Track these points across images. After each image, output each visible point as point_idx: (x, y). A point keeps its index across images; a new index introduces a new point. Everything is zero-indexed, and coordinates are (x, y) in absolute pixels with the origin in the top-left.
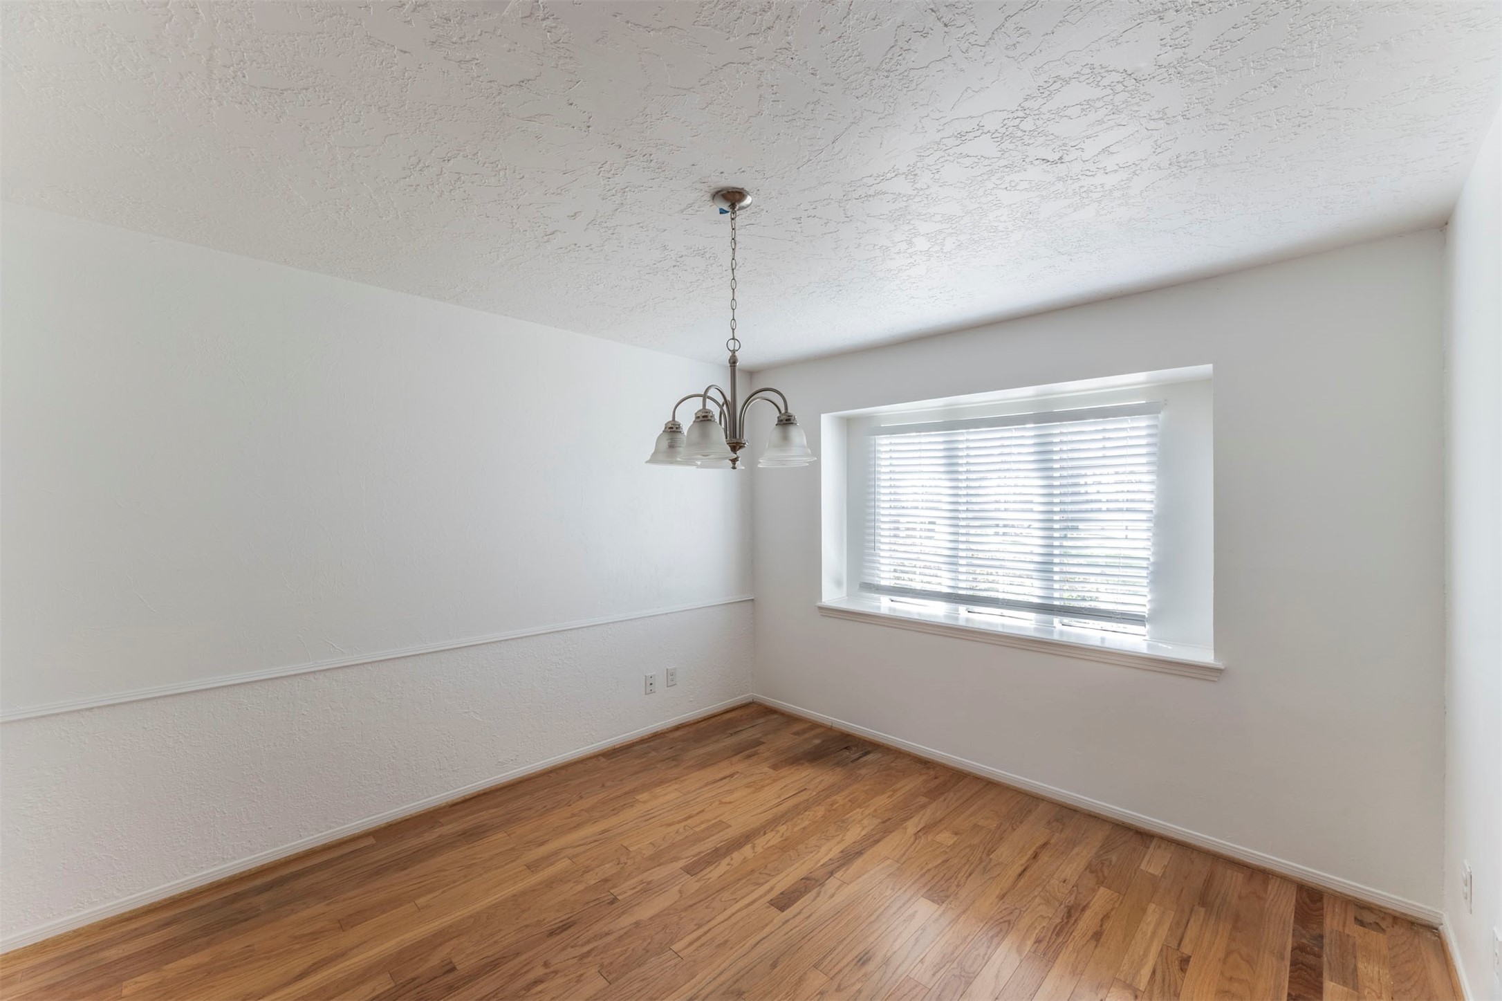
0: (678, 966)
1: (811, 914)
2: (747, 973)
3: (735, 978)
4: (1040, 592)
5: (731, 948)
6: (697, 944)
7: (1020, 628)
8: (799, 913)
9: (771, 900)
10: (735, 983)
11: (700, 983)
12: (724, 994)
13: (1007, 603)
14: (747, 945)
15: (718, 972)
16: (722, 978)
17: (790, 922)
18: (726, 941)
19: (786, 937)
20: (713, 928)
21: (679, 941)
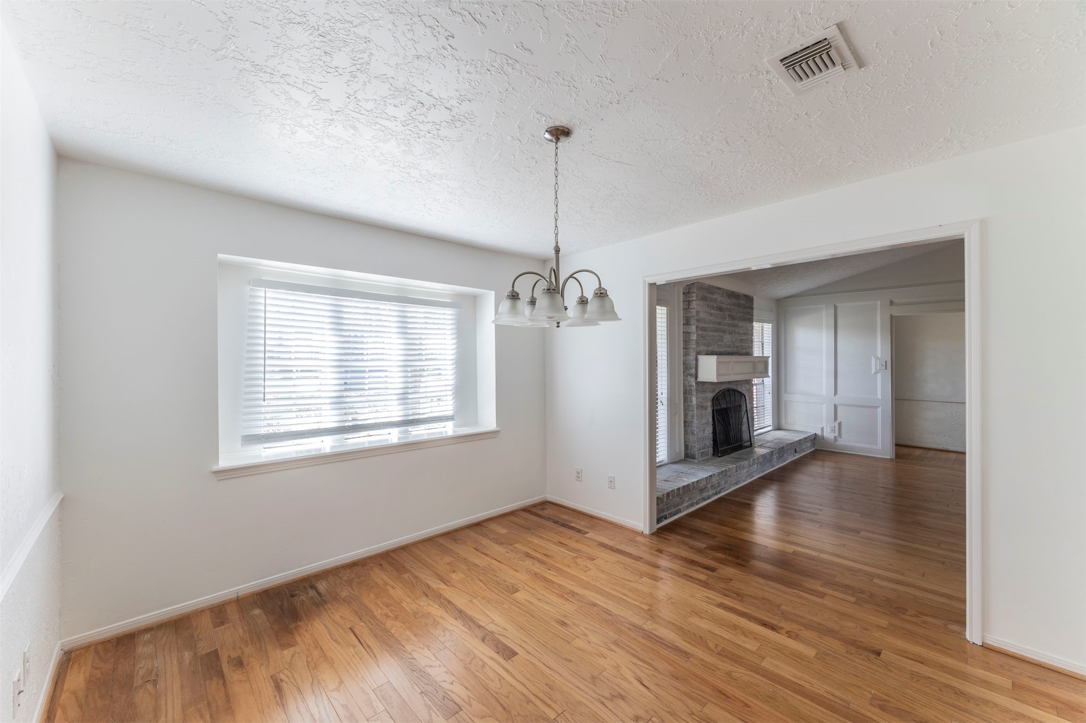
0: (572, 713)
1: (523, 640)
2: (576, 674)
3: (582, 680)
4: (401, 413)
5: (554, 682)
6: (550, 702)
7: (381, 441)
8: (521, 646)
9: (505, 659)
10: (586, 680)
11: (587, 699)
12: (595, 686)
13: (386, 424)
14: (550, 673)
15: (576, 689)
16: (582, 687)
17: (528, 650)
18: (547, 685)
19: (542, 653)
20: (531, 692)
21: (545, 713)
